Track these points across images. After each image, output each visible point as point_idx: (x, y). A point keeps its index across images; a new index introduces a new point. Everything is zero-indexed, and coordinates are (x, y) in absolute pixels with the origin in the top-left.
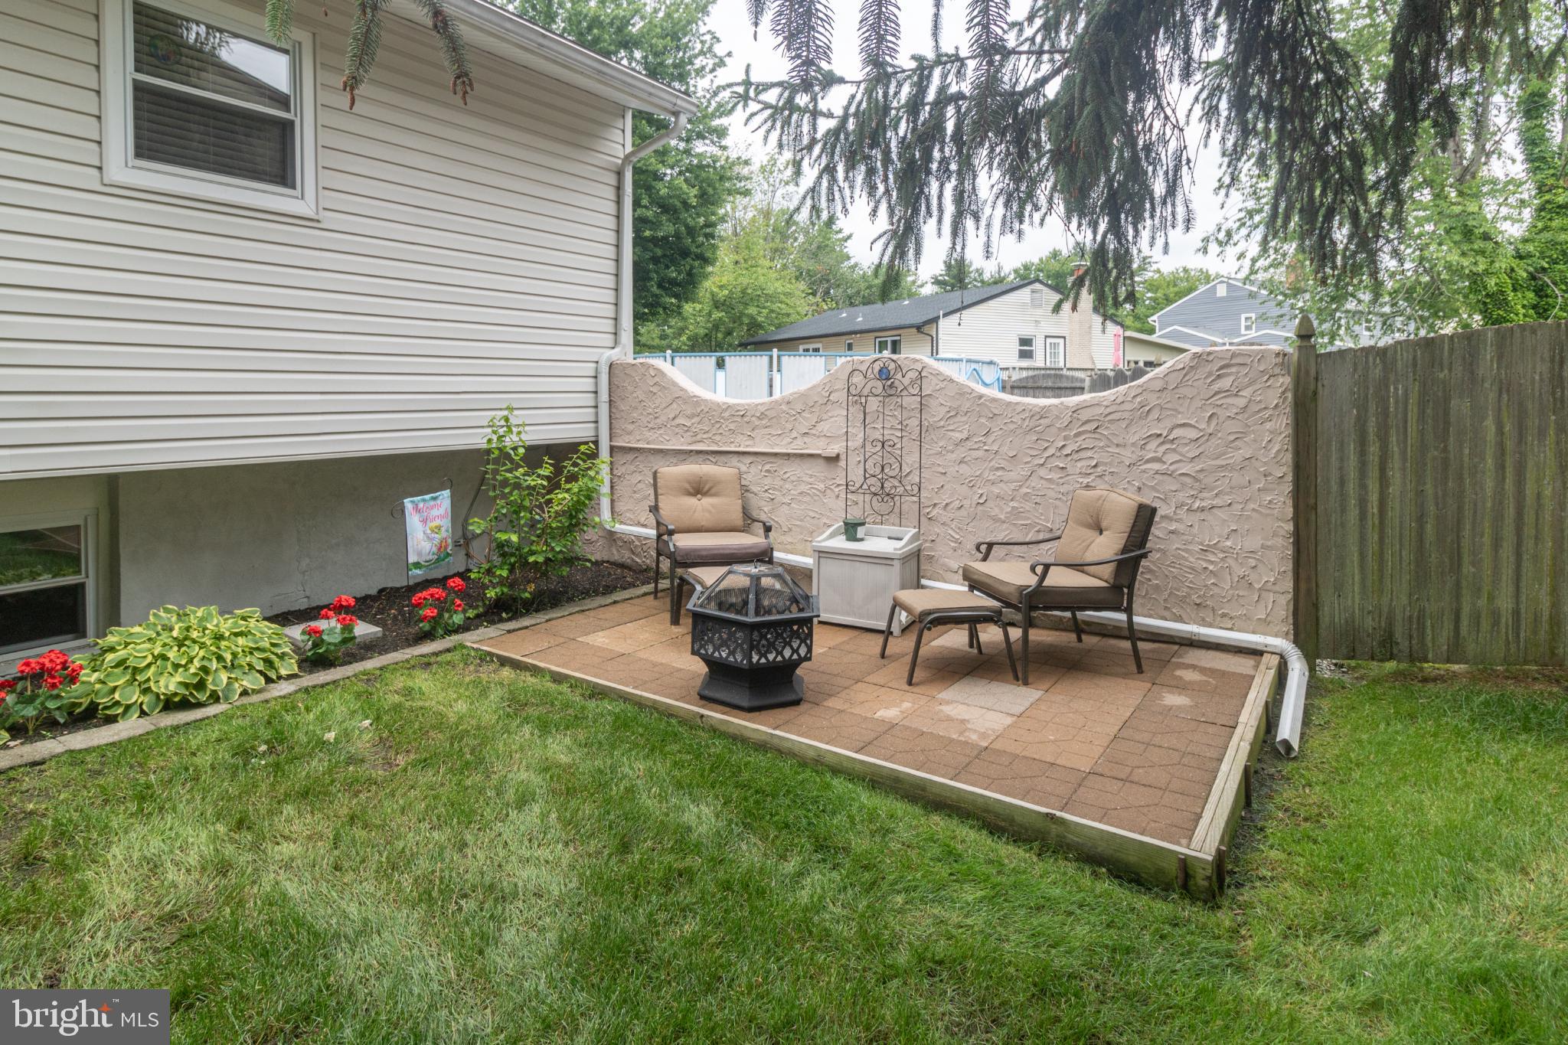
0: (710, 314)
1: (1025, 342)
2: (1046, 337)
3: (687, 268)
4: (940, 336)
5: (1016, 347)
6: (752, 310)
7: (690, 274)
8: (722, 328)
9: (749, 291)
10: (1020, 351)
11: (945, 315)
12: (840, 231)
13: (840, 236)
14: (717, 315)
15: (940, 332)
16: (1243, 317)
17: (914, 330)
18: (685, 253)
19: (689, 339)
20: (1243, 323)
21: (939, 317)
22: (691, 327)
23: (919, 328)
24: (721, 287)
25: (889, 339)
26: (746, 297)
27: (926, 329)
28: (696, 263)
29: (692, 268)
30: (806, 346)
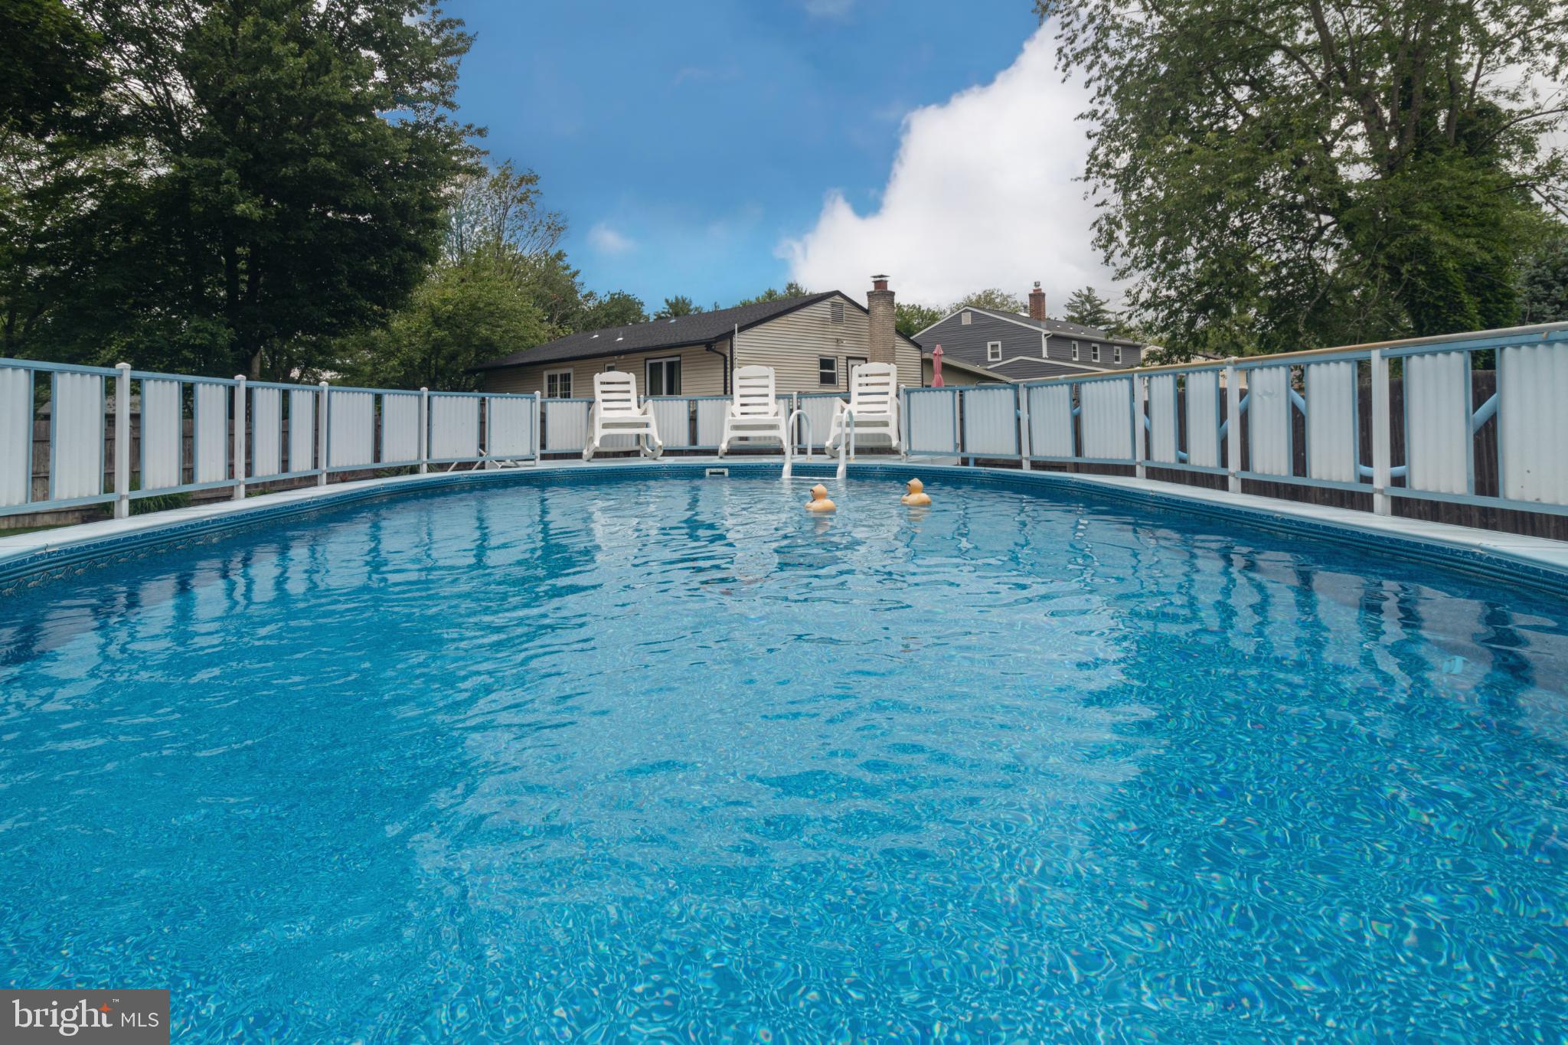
0: (429, 333)
1: (827, 363)
2: (848, 358)
3: (396, 260)
4: (736, 355)
5: (816, 371)
6: (483, 331)
7: (399, 269)
8: (445, 352)
9: (481, 305)
10: (822, 374)
11: (741, 330)
12: (567, 268)
13: (568, 272)
14: (438, 334)
15: (736, 350)
16: (989, 344)
17: (703, 348)
18: (394, 240)
19: (402, 364)
20: (989, 351)
21: (733, 332)
22: (405, 350)
23: (709, 345)
24: (445, 302)
25: (664, 361)
26: (475, 312)
27: (717, 346)
28: (409, 256)
29: (402, 261)
30: (552, 372)
